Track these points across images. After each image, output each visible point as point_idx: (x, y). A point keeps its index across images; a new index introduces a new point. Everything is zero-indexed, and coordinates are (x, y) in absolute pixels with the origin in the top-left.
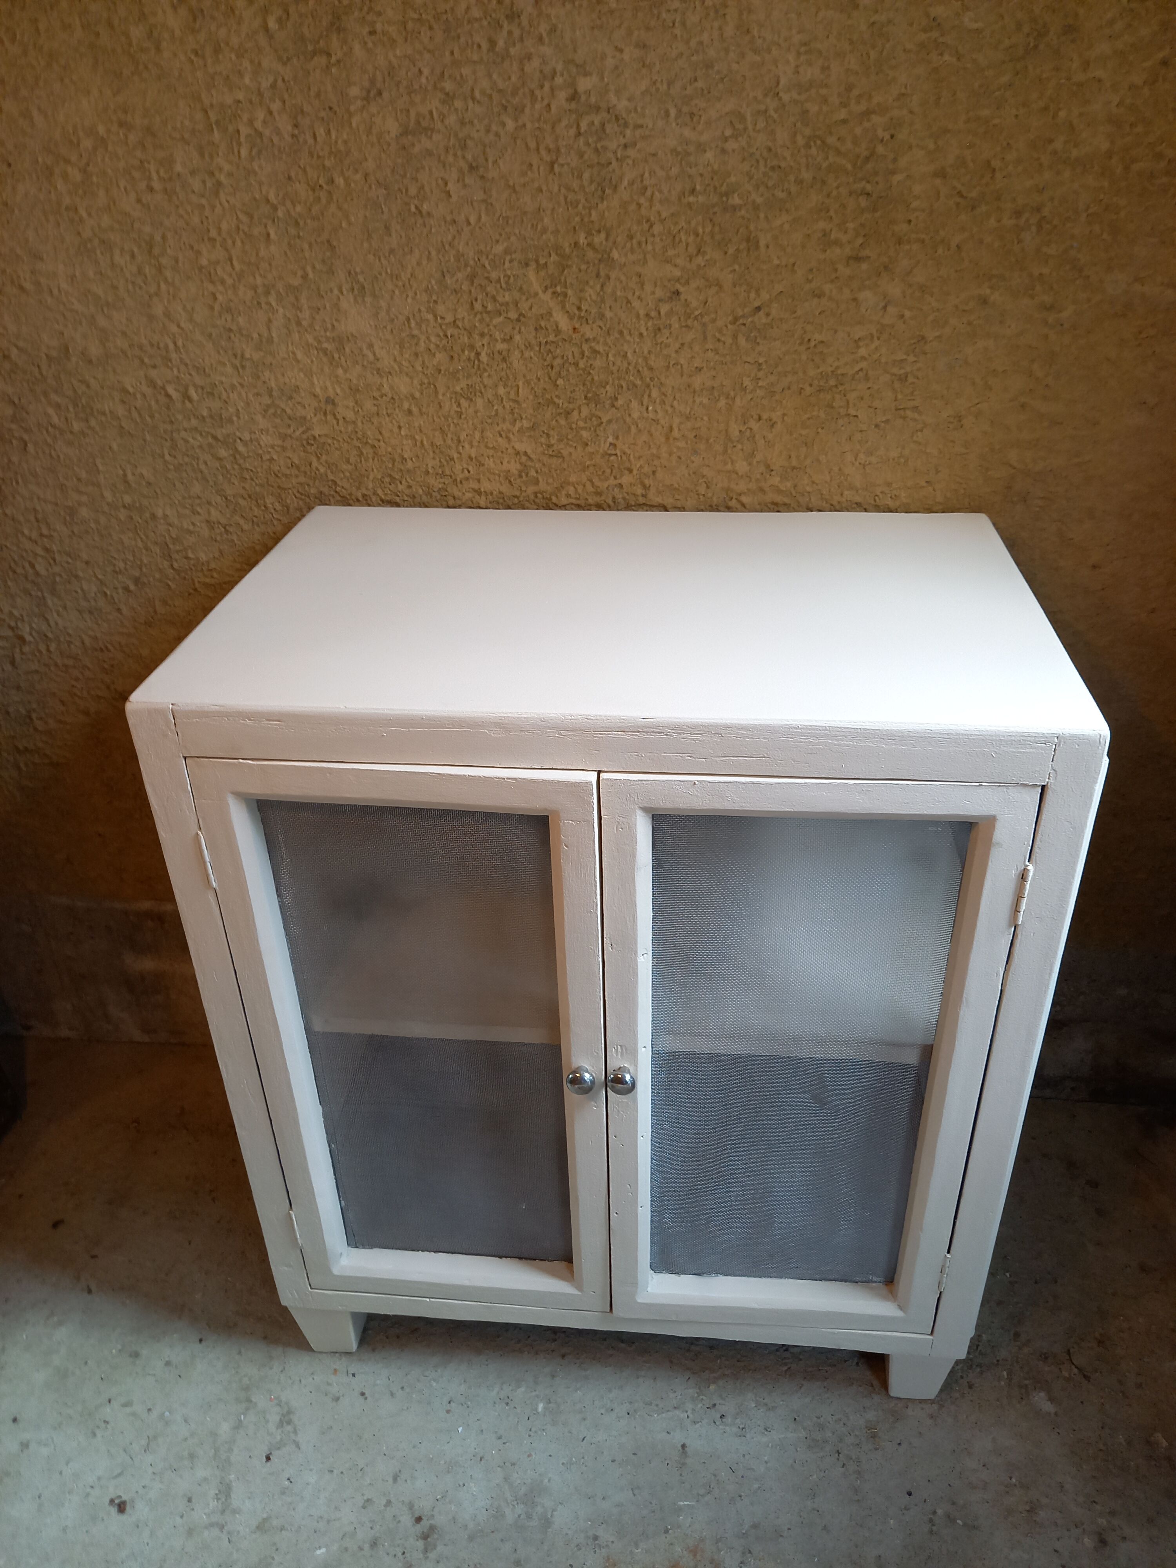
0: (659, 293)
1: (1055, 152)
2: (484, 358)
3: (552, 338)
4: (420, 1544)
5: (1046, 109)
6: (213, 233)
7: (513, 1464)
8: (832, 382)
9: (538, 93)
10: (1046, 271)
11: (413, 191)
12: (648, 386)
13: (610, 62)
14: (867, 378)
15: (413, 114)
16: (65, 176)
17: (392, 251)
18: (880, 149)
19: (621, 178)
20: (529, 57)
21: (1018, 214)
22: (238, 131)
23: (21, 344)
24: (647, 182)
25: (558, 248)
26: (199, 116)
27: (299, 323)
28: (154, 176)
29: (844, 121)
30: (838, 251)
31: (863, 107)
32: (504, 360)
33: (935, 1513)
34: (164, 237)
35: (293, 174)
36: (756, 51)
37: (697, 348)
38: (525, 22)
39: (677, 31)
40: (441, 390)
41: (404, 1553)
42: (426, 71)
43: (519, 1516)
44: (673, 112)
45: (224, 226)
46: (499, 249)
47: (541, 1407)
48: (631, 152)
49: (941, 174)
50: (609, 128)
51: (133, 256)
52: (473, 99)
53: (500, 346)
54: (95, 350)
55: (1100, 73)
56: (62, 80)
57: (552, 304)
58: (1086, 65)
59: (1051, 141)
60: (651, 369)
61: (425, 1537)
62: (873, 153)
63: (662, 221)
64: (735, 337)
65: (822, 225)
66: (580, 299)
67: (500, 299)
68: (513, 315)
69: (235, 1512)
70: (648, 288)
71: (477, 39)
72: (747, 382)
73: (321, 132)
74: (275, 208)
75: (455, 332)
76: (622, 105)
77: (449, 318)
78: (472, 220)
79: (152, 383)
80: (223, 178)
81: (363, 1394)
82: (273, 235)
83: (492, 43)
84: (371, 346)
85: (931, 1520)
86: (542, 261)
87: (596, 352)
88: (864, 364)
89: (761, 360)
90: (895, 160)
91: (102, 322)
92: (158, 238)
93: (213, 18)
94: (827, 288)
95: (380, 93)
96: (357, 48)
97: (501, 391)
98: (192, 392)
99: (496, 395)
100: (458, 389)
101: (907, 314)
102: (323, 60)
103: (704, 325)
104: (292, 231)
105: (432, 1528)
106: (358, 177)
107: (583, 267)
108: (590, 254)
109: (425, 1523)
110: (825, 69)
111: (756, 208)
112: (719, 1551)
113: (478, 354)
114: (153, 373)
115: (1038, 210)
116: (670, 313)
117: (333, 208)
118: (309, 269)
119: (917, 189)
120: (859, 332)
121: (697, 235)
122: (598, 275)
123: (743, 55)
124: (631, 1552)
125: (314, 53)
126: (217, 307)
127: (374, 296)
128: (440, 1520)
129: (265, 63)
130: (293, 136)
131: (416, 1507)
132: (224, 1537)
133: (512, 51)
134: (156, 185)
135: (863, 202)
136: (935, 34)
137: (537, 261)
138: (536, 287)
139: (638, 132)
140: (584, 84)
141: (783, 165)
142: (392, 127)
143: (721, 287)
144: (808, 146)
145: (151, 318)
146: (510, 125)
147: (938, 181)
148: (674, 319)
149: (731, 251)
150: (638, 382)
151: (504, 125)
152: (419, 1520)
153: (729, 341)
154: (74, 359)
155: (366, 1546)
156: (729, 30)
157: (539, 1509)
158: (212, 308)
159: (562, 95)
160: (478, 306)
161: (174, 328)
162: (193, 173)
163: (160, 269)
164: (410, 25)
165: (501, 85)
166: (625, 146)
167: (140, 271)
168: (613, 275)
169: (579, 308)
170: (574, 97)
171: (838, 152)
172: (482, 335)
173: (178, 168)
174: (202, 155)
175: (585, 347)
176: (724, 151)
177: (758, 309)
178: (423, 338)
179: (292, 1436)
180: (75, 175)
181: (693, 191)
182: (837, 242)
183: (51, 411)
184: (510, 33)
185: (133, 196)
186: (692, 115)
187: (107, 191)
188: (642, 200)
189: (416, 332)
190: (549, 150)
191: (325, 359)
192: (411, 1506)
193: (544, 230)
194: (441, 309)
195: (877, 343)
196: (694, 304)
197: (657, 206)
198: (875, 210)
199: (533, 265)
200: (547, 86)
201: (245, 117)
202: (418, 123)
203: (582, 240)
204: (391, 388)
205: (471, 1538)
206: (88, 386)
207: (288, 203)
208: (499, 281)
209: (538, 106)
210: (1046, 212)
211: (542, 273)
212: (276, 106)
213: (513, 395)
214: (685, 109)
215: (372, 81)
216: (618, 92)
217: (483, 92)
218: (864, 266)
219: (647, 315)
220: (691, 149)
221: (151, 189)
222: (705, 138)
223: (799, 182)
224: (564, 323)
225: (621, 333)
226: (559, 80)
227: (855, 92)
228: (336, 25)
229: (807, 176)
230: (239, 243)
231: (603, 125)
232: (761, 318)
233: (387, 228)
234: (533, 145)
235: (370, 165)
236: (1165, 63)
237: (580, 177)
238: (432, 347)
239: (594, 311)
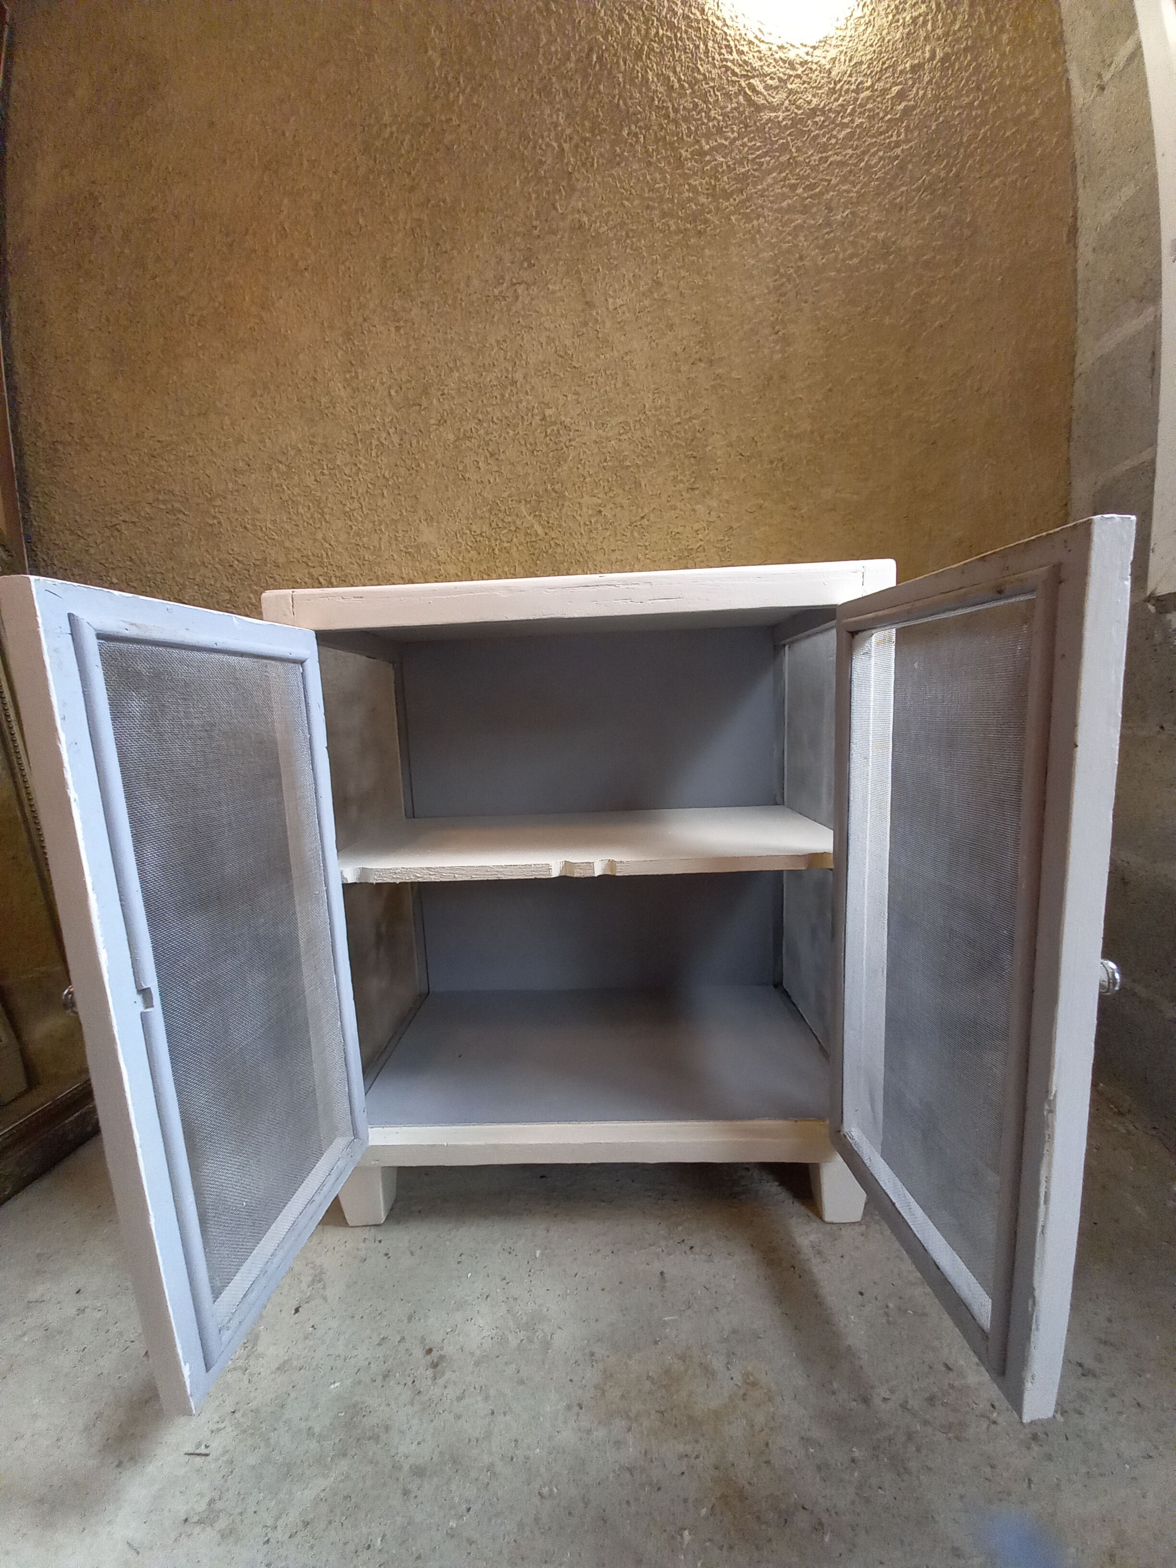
0: (590, 512)
1: (785, 432)
2: (497, 552)
3: (534, 539)
4: (430, 1373)
5: (777, 412)
6: (354, 495)
7: (515, 1299)
8: (686, 554)
9: (525, 417)
10: (790, 490)
11: (461, 468)
12: (587, 561)
13: (561, 402)
14: (704, 550)
15: (462, 430)
16: (277, 469)
17: (449, 498)
18: (698, 435)
19: (569, 456)
20: (521, 401)
21: (771, 462)
22: (371, 443)
23: (240, 558)
24: (581, 457)
25: (537, 493)
26: (353, 436)
27: (396, 540)
28: (325, 467)
29: (679, 423)
30: (682, 485)
31: (688, 416)
32: (508, 552)
33: (887, 1307)
34: (327, 498)
35: (398, 463)
36: (633, 393)
37: (612, 540)
38: (519, 386)
39: (594, 386)
40: (473, 571)
41: (414, 1382)
42: (469, 411)
43: (522, 1341)
44: (593, 423)
45: (360, 491)
46: (505, 495)
47: (538, 1253)
48: (573, 443)
49: (730, 445)
50: (561, 432)
51: (309, 509)
52: (493, 422)
53: (506, 545)
54: (282, 560)
55: (801, 396)
56: (283, 424)
57: (533, 521)
58: (793, 392)
59: (782, 427)
60: (588, 552)
61: (435, 1365)
62: (695, 437)
63: (590, 475)
64: (632, 532)
65: (672, 473)
66: (548, 518)
67: (506, 520)
68: (513, 528)
69: (258, 1357)
70: (585, 510)
71: (495, 394)
72: (640, 556)
73: (414, 442)
74: (387, 480)
75: (482, 539)
76: (568, 421)
77: (478, 532)
78: (492, 480)
79: (311, 576)
80: (361, 467)
81: (386, 1255)
82: (385, 493)
83: (503, 396)
84: (435, 549)
85: (887, 1314)
86: (528, 500)
87: (557, 544)
88: (701, 543)
89: (647, 544)
90: (706, 440)
91: (287, 544)
92: (324, 498)
93: (364, 392)
94: (678, 504)
95: (446, 421)
96: (435, 401)
97: (506, 569)
98: (333, 580)
99: (503, 571)
100: (482, 569)
101: (722, 515)
102: (418, 407)
103: (615, 527)
104: (396, 492)
105: (442, 1358)
106: (432, 463)
107: (550, 501)
108: (554, 494)
109: (435, 1353)
110: (667, 400)
111: (638, 466)
112: (706, 1355)
113: (493, 550)
114: (312, 570)
115: (781, 460)
116: (597, 522)
117: (418, 478)
118: (404, 511)
119: (719, 453)
120: (696, 526)
121: (609, 482)
122: (558, 505)
123: (626, 395)
124: (626, 1364)
125: (414, 405)
126: (352, 533)
127: (438, 522)
128: (449, 1350)
129: (388, 410)
130: (400, 444)
131: (427, 1341)
132: (246, 1378)
133: (512, 399)
134: (326, 472)
135: (692, 460)
136: (719, 381)
137: (526, 501)
138: (525, 513)
139: (577, 433)
140: (548, 412)
141: (650, 445)
142: (451, 437)
143: (622, 507)
144: (662, 436)
145: (315, 540)
146: (511, 433)
147: (729, 449)
148: (599, 525)
149: (627, 488)
150: (581, 560)
151: (508, 433)
152: (429, 1351)
153: (628, 534)
154: (269, 565)
155: (380, 1379)
156: (619, 385)
157: (540, 1334)
158: (349, 533)
159: (538, 418)
160: (494, 525)
161: (327, 545)
162: (346, 465)
163: (323, 514)
164: (462, 390)
165: (507, 414)
166: (570, 440)
167: (312, 517)
168: (566, 504)
169: (548, 523)
170: (544, 419)
171: (677, 438)
172: (496, 540)
173: (338, 462)
174: (352, 456)
175: (552, 542)
176: (620, 440)
177: (643, 518)
178: (463, 543)
179: (321, 1291)
180: (283, 468)
181: (605, 460)
182: (681, 481)
183: (252, 596)
184: (511, 391)
185: (313, 478)
186: (603, 424)
187: (299, 475)
188: (579, 466)
189: (460, 540)
190: (531, 444)
191: (409, 558)
192: (423, 1339)
193: (529, 484)
194: (474, 527)
195: (707, 531)
196: (609, 516)
197: (587, 468)
198: (699, 464)
199: (524, 502)
200: (530, 414)
201: (376, 436)
202: (464, 434)
203: (549, 487)
204: (445, 571)
205: (477, 1364)
206: (275, 580)
207: (395, 478)
208: (505, 512)
209: (526, 423)
210: (786, 460)
211: (528, 506)
212: (392, 431)
213: (512, 571)
214: (600, 421)
215: (442, 417)
216: (565, 415)
217: (498, 418)
218: (697, 492)
219: (585, 524)
220: (603, 440)
221: (322, 474)
222: (610, 434)
223: (659, 453)
224: (540, 531)
225: (571, 534)
226: (536, 411)
227: (683, 410)
228: (425, 392)
229: (663, 450)
230: (367, 499)
231: (558, 431)
232: (645, 522)
233: (447, 487)
234: (523, 442)
235: (439, 456)
236: (830, 390)
237: (547, 456)
238: (469, 548)
239: (556, 523)
